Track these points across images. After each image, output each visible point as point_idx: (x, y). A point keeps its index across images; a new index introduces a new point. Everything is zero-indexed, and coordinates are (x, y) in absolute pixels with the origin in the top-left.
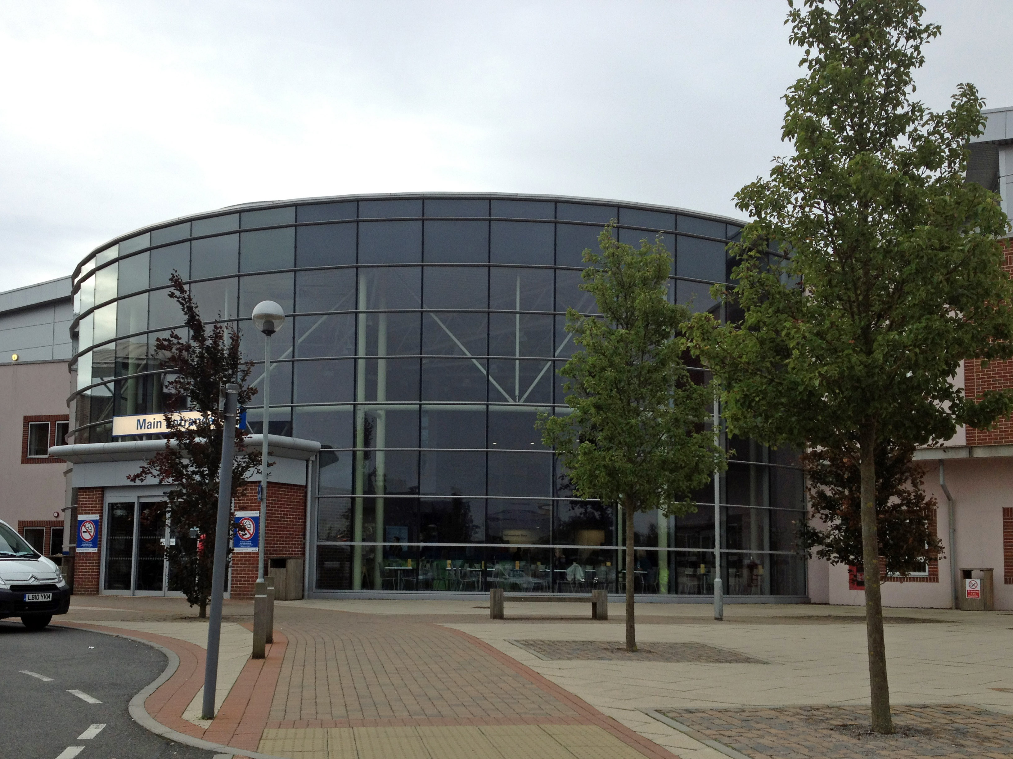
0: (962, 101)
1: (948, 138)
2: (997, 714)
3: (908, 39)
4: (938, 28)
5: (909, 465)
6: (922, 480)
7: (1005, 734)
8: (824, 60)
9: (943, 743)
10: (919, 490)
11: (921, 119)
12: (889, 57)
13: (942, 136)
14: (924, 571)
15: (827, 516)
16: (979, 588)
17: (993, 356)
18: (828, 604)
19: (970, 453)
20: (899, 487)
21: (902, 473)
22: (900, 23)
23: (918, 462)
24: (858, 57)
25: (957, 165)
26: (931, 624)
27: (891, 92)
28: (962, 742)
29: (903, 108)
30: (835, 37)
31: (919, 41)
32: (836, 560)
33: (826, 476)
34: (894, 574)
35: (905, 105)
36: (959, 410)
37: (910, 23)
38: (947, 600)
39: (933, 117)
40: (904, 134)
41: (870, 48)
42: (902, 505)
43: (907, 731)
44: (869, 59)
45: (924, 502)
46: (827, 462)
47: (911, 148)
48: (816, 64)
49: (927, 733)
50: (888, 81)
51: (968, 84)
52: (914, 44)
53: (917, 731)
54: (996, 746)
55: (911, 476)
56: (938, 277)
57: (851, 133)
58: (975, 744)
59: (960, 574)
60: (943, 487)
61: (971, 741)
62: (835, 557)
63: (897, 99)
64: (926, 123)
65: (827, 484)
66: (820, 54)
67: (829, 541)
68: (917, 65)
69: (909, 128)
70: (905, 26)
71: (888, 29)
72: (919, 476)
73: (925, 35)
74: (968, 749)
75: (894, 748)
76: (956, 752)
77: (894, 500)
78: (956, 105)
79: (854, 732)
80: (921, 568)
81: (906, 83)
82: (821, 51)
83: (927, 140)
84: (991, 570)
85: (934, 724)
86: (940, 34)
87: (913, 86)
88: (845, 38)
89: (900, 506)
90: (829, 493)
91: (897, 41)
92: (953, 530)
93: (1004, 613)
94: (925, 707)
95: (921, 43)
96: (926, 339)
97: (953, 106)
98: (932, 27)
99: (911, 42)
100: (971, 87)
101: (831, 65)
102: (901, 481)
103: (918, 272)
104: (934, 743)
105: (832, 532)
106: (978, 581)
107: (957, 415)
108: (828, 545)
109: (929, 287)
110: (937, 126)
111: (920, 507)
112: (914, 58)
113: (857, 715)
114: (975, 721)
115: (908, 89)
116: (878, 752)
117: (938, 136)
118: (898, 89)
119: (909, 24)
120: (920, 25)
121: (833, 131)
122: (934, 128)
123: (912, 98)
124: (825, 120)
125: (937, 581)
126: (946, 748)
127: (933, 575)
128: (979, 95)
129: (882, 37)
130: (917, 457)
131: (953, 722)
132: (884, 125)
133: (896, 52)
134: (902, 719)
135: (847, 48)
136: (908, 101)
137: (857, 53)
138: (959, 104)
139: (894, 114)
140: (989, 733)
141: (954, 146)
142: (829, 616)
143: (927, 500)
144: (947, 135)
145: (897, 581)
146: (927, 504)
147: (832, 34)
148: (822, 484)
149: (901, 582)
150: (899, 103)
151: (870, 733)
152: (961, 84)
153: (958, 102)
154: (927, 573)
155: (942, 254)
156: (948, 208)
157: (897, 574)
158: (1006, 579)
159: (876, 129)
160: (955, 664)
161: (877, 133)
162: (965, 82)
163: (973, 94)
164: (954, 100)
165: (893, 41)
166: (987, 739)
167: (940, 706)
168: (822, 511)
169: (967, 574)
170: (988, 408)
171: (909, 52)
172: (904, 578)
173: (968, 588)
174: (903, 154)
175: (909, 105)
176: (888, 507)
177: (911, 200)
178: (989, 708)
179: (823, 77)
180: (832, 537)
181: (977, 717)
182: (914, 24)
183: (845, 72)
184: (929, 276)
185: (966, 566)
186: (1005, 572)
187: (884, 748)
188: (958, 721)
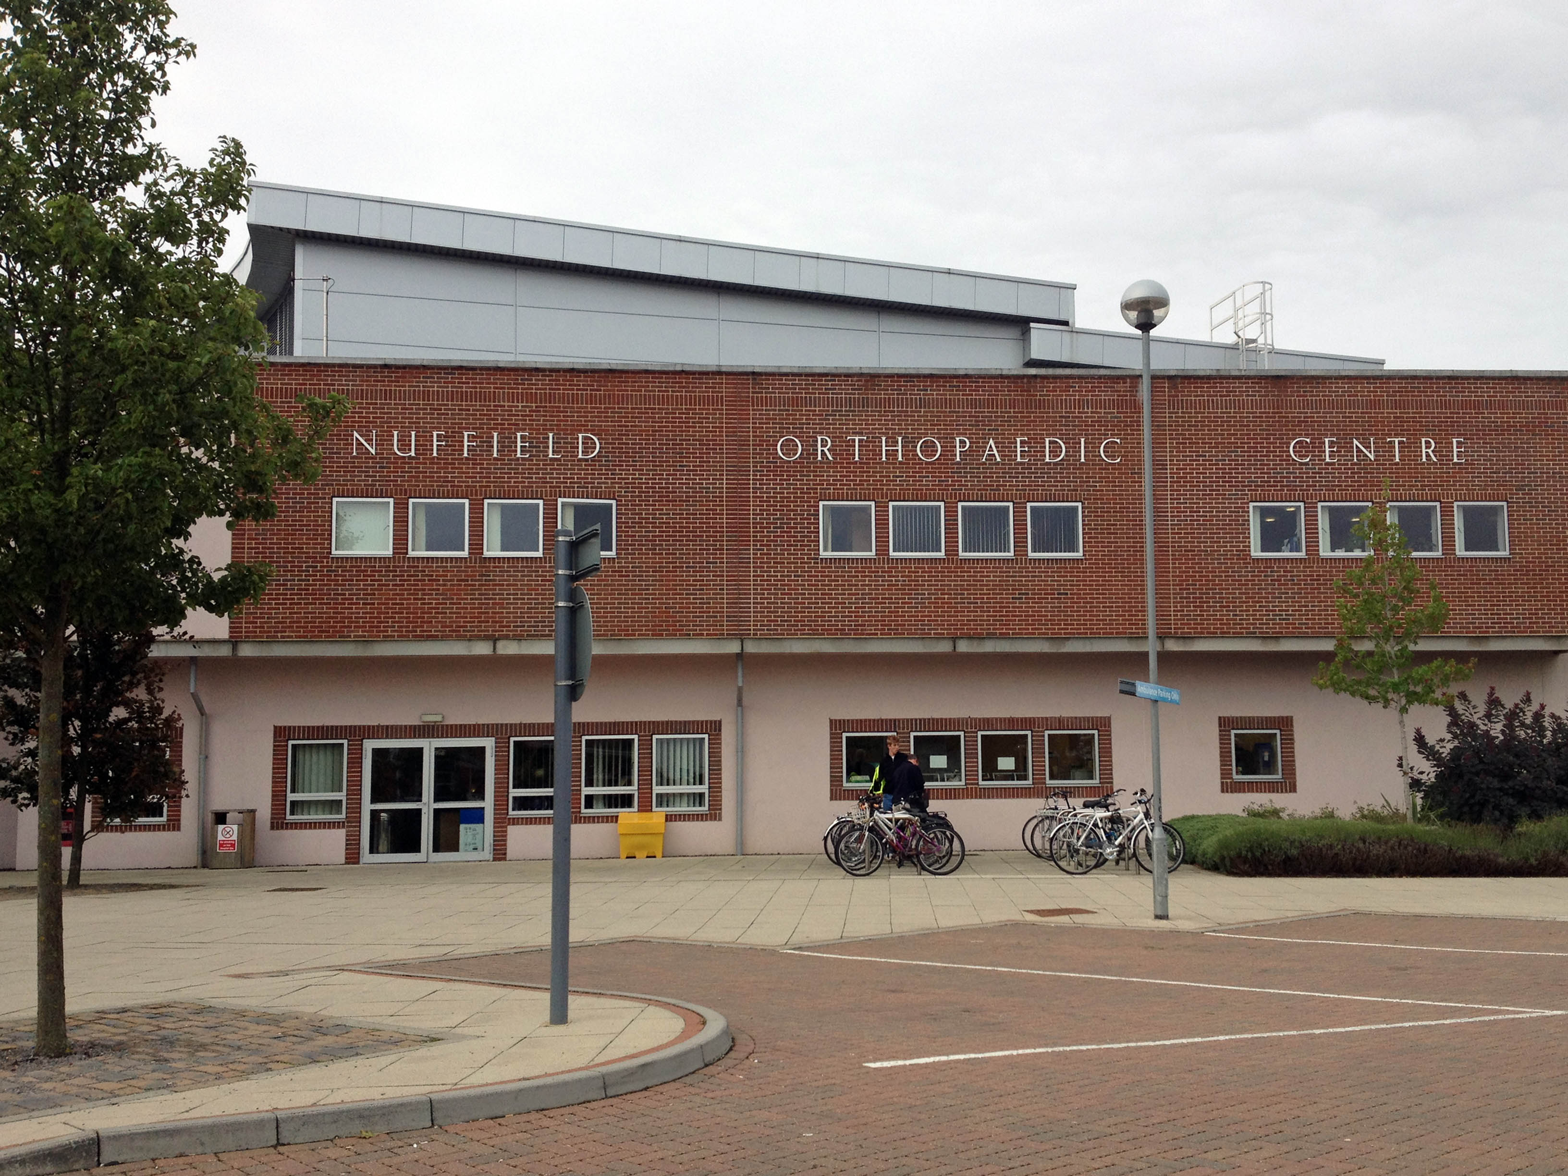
0: (224, 160)
1: (197, 206)
2: (224, 1010)
3: (149, 50)
4: (193, 46)
5: (145, 662)
6: (161, 685)
7: (228, 1036)
8: (20, 45)
9: (139, 1060)
10: (156, 699)
11: (165, 170)
12: (119, 68)
13: (189, 202)
14: (161, 816)
15: (15, 735)
16: (235, 837)
17: (243, 516)
18: (14, 870)
19: (235, 649)
20: (128, 694)
21: (134, 674)
22: (138, 25)
23: (157, 661)
24: (73, 55)
25: (210, 245)
26: (162, 891)
27: (121, 120)
28: (166, 1055)
29: (135, 146)
30: (41, 16)
31: (164, 58)
32: (26, 802)
33: (18, 676)
34: (112, 821)
35: (139, 143)
36: (190, 587)
37: (153, 30)
38: (192, 857)
39: (181, 172)
40: (136, 183)
41: (92, 47)
42: (129, 720)
43: (90, 1050)
44: (90, 63)
45: (163, 717)
46: (20, 654)
47: (147, 207)
48: (8, 48)
49: (119, 1048)
50: (116, 101)
51: (233, 140)
52: (158, 59)
53: (106, 1047)
54: (214, 1054)
55: (145, 678)
56: (165, 396)
57: (57, 164)
58: (184, 1056)
59: (210, 818)
60: (195, 697)
61: (179, 1052)
62: (24, 799)
63: (128, 130)
64: (171, 177)
65: (18, 686)
66: (15, 34)
67: (14, 773)
68: (160, 91)
69: (146, 178)
70: (145, 30)
71: (120, 29)
72: (157, 679)
73: (173, 52)
74: (174, 1065)
75: (64, 1076)
76: (153, 1071)
77: (119, 713)
78: (215, 163)
79: (7, 1060)
80: (156, 811)
81: (142, 113)
82: (16, 30)
83: (170, 203)
84: (253, 812)
85: (132, 1034)
86: (195, 56)
87: (152, 119)
88: (55, 21)
89: (126, 721)
90: (21, 701)
91: (134, 48)
92: (205, 757)
93: (268, 869)
94: (124, 1011)
95: (166, 62)
96: (141, 481)
97: (211, 163)
98: (183, 43)
99: (153, 56)
100: (238, 145)
101: (28, 56)
102: (132, 686)
103: (135, 384)
104: (127, 1062)
105: (22, 761)
106: (235, 827)
107: (187, 593)
108: (15, 780)
109: (151, 407)
110: (185, 185)
111: (156, 724)
112: (155, 80)
113: (17, 1034)
114: (191, 1023)
115: (145, 121)
116: (38, 1086)
117: (184, 200)
118: (133, 119)
119: (150, 30)
120: (166, 36)
121: (29, 154)
122: (183, 187)
123: (150, 136)
124: (17, 136)
125: (179, 829)
126: (142, 1066)
127: (174, 820)
128: (248, 159)
129: (112, 36)
130: (156, 652)
131: (160, 1028)
132: (108, 164)
133: (130, 64)
134: (87, 1031)
135: (58, 37)
136: (142, 139)
137: (74, 50)
138: (220, 163)
139: (124, 152)
140: (207, 1037)
141: (206, 218)
142: (10, 888)
143: (166, 714)
144: (196, 201)
145: (116, 831)
146: (166, 720)
147: (35, 11)
148: (10, 687)
149: (123, 832)
150: (129, 139)
151: (31, 1058)
152: (225, 137)
153: (218, 160)
154: (164, 819)
155: (172, 365)
156: (187, 301)
157: (118, 820)
158: (272, 823)
159: (94, 167)
160: (185, 945)
161: (94, 174)
162: (229, 136)
163: (240, 155)
164: (213, 156)
165: (127, 47)
166: (203, 1047)
167: (146, 1007)
168: (8, 729)
169: (221, 818)
170: (230, 585)
171: (150, 68)
172: (127, 827)
173: (220, 837)
174: (133, 214)
175: (144, 145)
176: (110, 723)
177: (134, 278)
178: (213, 1002)
179: (15, 70)
180: (23, 767)
181: (196, 1017)
182: (157, 32)
183: (51, 72)
184: (151, 392)
185: (218, 805)
186: (272, 814)
187: (49, 1079)
188: (167, 1026)
